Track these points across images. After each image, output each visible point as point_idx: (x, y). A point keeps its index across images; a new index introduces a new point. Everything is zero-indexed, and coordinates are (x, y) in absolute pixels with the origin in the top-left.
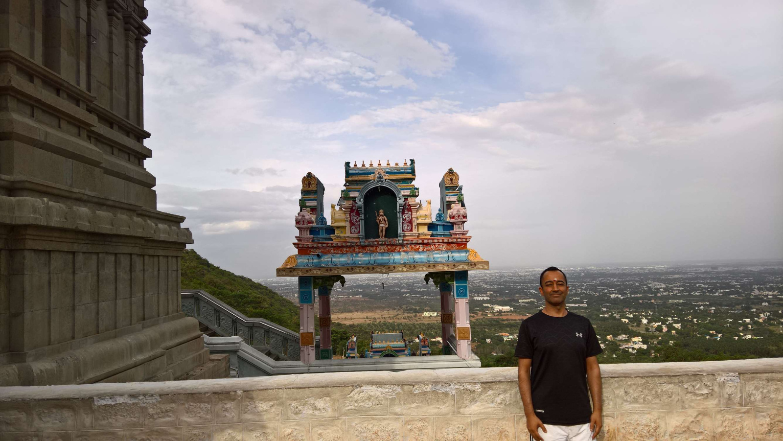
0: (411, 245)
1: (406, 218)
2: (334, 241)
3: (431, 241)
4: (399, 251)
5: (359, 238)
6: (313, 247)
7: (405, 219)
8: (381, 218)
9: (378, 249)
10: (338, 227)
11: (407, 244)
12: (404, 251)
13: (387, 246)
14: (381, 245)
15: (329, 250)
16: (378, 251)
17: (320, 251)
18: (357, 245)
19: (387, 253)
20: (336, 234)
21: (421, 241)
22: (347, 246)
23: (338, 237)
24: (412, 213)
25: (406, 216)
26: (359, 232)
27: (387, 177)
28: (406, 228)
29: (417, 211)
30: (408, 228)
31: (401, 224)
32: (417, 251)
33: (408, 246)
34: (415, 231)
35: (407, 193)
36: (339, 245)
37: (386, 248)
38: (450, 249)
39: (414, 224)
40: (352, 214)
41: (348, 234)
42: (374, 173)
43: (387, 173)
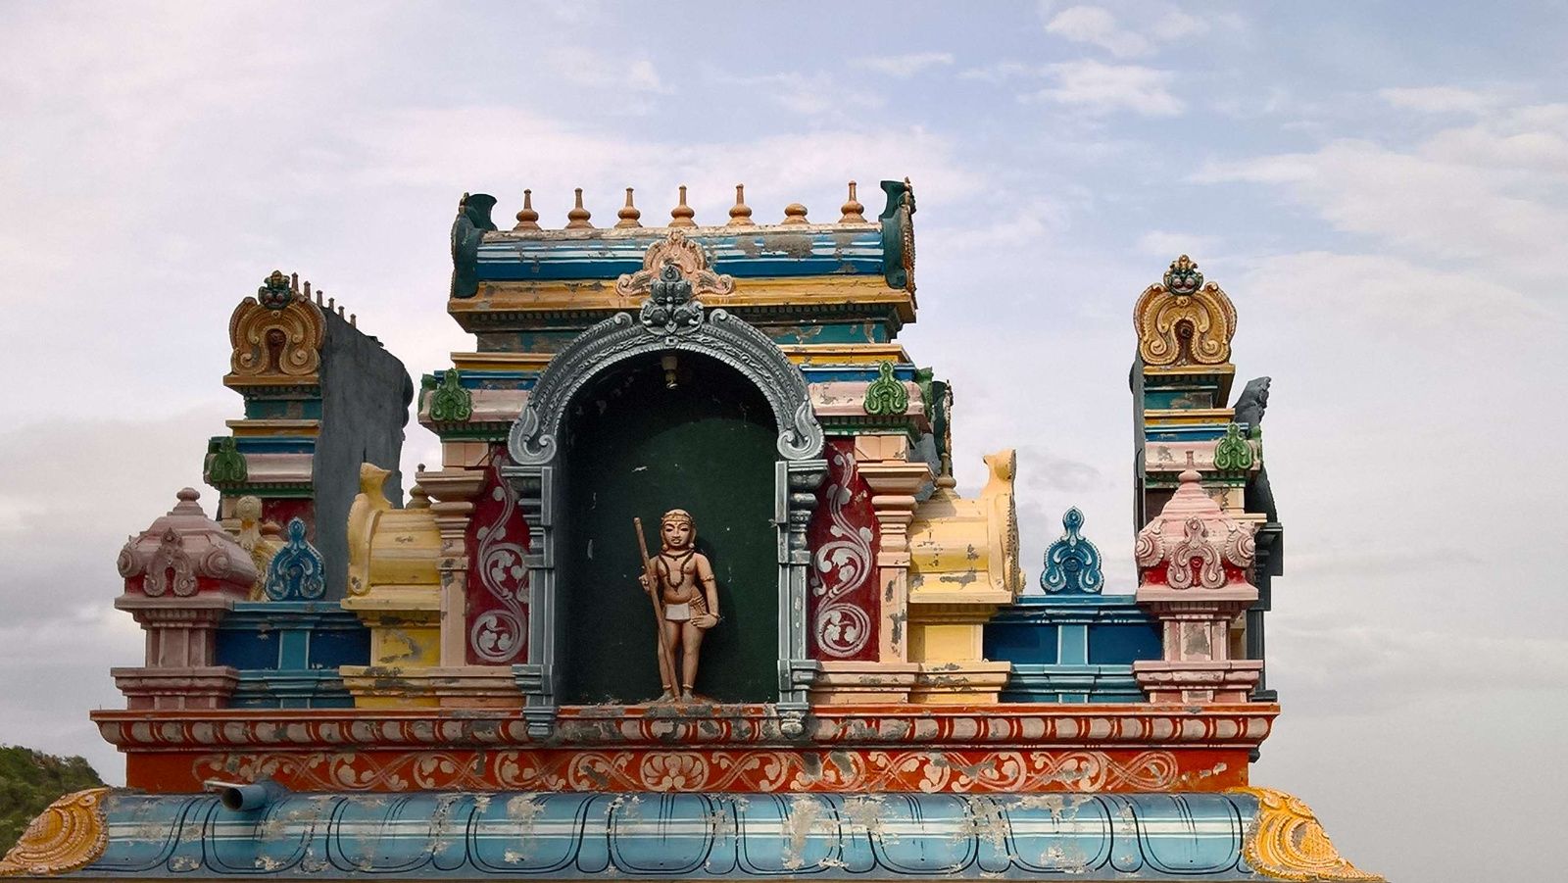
0: (865, 753)
1: (835, 570)
2: (362, 704)
3: (1000, 729)
4: (785, 787)
5: (518, 693)
6: (224, 745)
7: (832, 578)
8: (674, 565)
9: (646, 768)
10: (393, 619)
11: (839, 743)
12: (818, 791)
13: (707, 753)
14: (667, 743)
15: (324, 766)
16: (648, 783)
17: (270, 769)
18: (511, 742)
19: (703, 796)
20: (374, 663)
21: (933, 726)
22: (440, 746)
23: (389, 683)
24: (877, 536)
25: (840, 558)
26: (522, 656)
27: (725, 292)
28: (834, 632)
29: (914, 525)
30: (850, 636)
31: (800, 605)
32: (905, 791)
33: (849, 756)
34: (892, 658)
35: (850, 398)
36: (391, 731)
37: (701, 767)
38: (1126, 788)
39: (892, 608)
40: (482, 532)
41: (451, 661)
42: (639, 267)
43: (721, 269)
